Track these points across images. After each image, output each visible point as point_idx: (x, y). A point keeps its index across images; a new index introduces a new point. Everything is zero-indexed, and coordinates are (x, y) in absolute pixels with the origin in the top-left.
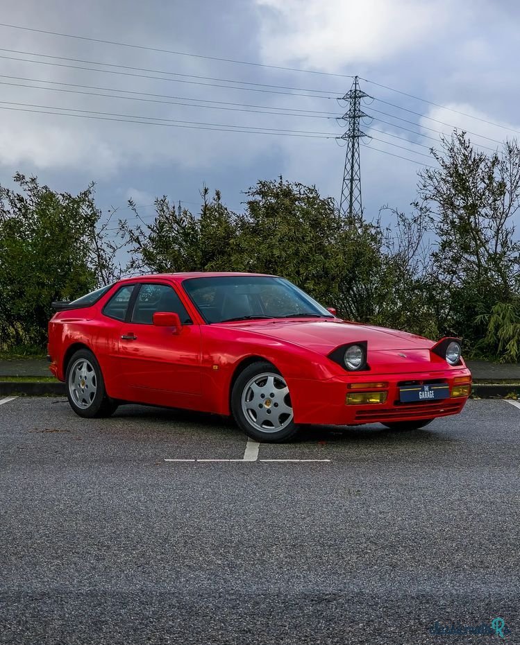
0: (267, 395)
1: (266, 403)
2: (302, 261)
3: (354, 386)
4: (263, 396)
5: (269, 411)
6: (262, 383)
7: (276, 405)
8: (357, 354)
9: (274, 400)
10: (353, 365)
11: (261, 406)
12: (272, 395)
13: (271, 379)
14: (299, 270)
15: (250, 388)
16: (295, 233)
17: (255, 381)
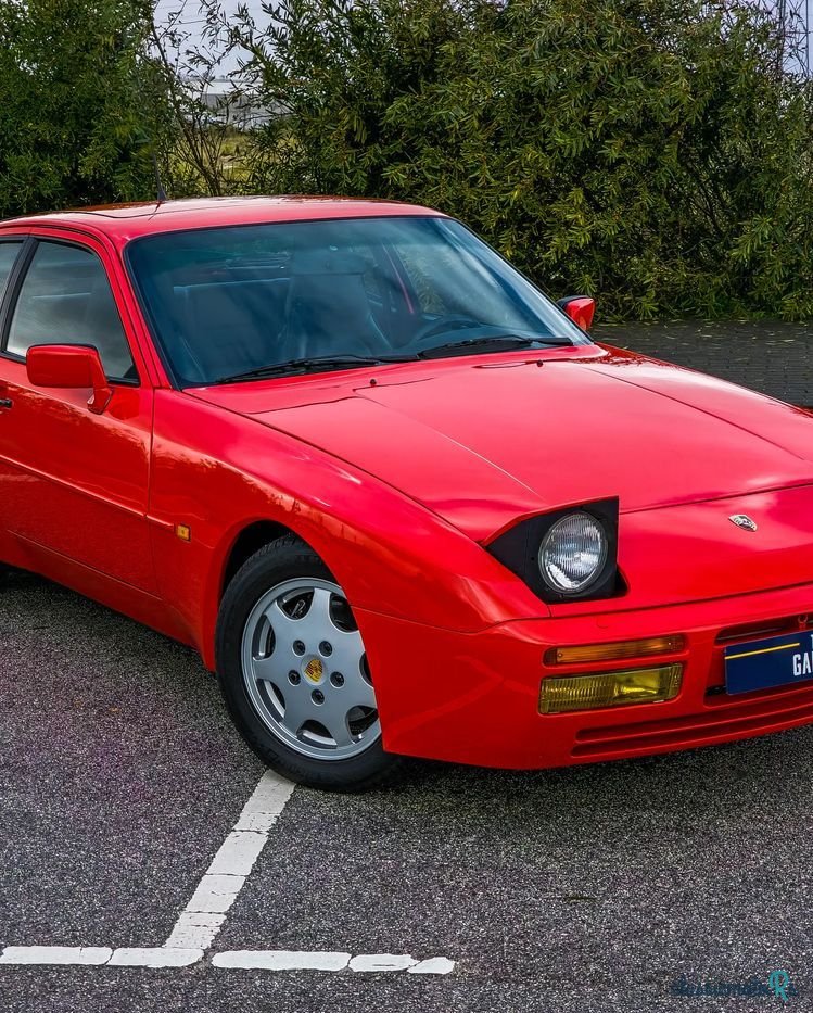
0: (312, 647)
1: (310, 669)
2: (597, 93)
3: (566, 655)
4: (299, 647)
5: (318, 696)
6: (298, 606)
7: (337, 679)
8: (584, 543)
9: (332, 663)
10: (570, 575)
11: (295, 677)
12: (326, 648)
13: (322, 597)
14: (589, 117)
15: (263, 618)
16: (581, 27)
17: (279, 599)
